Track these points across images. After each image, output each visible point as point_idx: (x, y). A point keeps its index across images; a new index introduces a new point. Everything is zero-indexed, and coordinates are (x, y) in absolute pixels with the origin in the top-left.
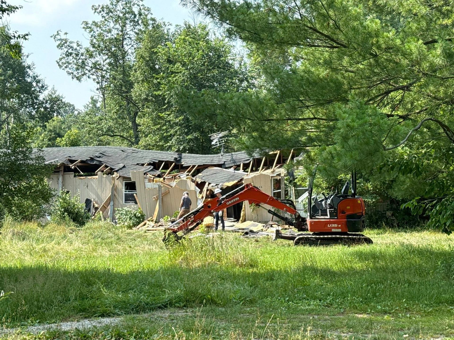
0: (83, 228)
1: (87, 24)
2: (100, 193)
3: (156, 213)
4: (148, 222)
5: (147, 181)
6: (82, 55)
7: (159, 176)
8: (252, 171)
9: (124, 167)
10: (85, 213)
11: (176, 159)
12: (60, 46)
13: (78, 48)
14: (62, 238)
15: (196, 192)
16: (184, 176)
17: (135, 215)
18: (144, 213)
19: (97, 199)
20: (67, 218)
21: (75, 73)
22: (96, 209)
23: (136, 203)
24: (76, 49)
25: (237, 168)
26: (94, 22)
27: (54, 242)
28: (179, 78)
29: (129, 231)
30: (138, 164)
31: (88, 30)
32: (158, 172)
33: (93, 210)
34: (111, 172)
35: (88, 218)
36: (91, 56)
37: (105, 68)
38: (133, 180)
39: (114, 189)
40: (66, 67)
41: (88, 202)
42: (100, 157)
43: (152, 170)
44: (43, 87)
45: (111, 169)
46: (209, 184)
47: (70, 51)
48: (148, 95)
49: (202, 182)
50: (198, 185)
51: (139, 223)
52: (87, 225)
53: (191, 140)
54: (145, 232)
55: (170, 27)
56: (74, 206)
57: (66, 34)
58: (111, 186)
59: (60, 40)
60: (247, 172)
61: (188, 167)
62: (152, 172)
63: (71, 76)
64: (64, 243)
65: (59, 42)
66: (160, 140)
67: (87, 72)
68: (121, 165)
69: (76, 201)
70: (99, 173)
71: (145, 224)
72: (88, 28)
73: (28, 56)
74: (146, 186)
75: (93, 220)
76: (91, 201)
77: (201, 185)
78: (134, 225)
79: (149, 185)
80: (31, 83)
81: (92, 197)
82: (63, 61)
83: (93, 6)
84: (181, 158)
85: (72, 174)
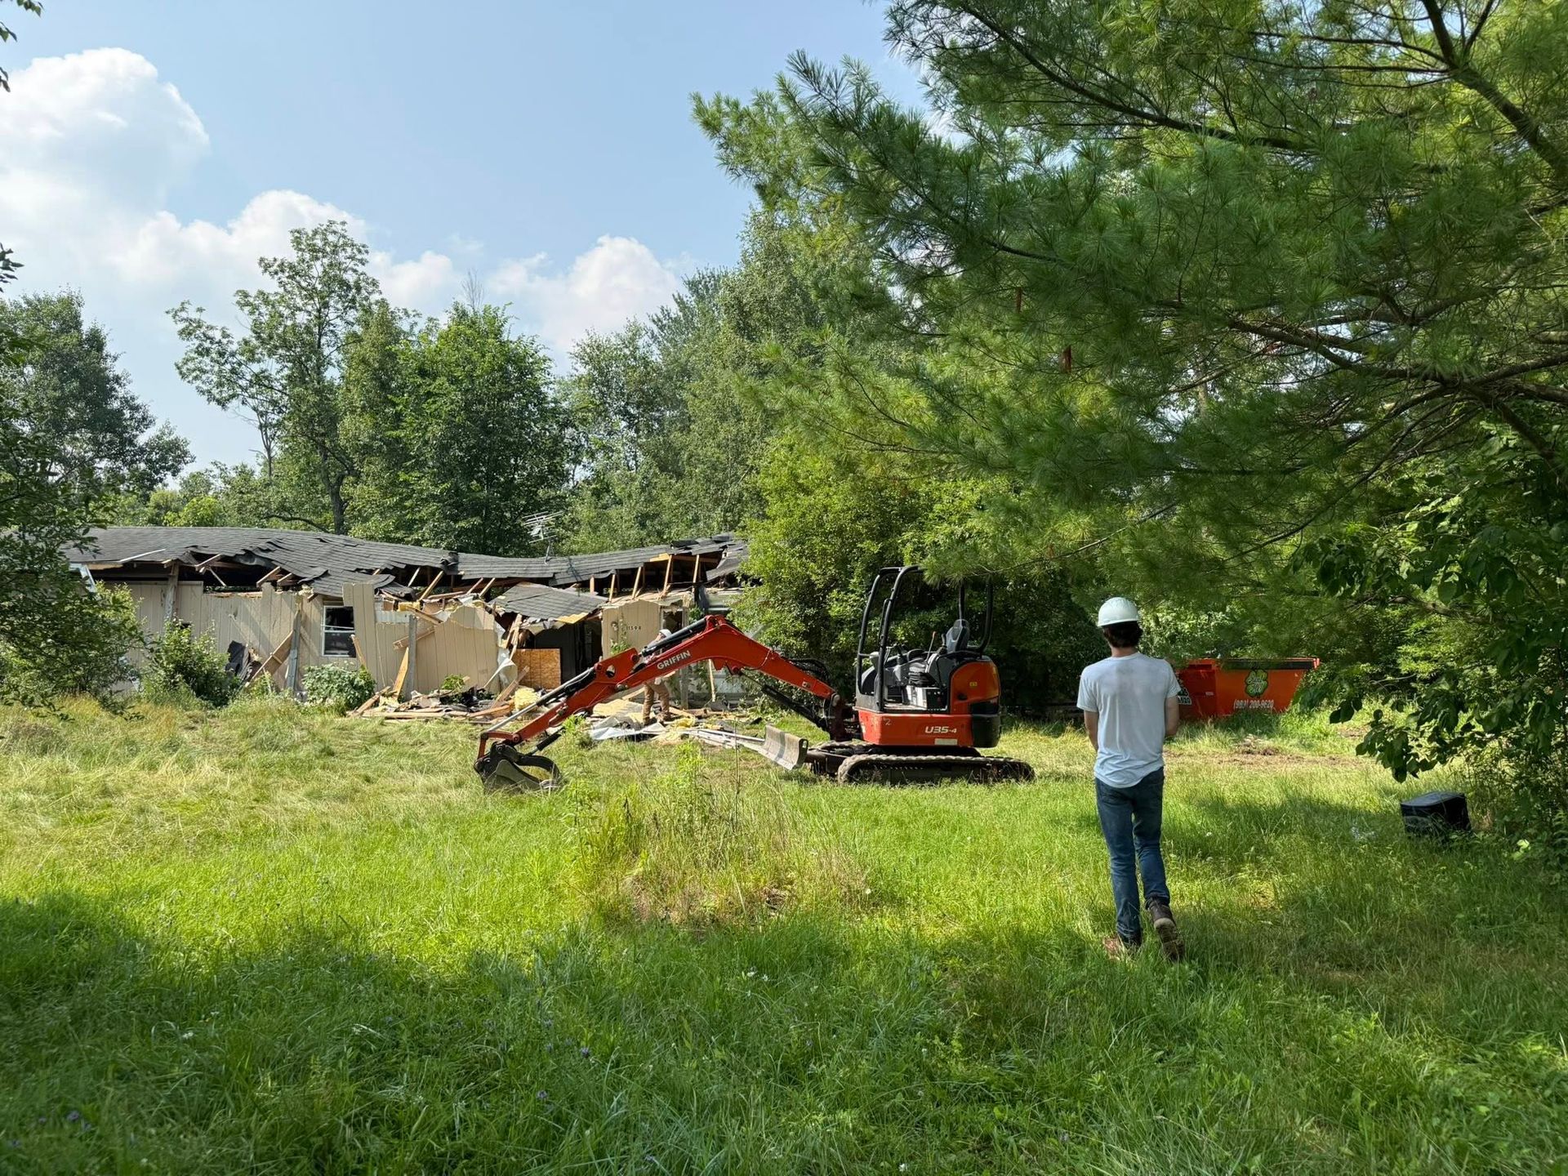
0: (222, 713)
1: (246, 295)
2: (265, 631)
3: (401, 678)
4: (383, 700)
5: (380, 606)
6: (233, 355)
7: (408, 598)
8: (619, 593)
9: (326, 574)
10: (229, 674)
11: (445, 563)
12: (186, 333)
13: (225, 341)
14: (164, 748)
15: (496, 635)
16: (467, 599)
17: (351, 682)
18: (374, 677)
19: (257, 644)
20: (183, 688)
21: (215, 391)
22: (256, 665)
23: (353, 654)
24: (219, 342)
25: (584, 586)
26: (262, 293)
27: (136, 761)
28: (444, 405)
29: (340, 721)
30: (358, 570)
31: (247, 309)
32: (407, 590)
33: (247, 669)
34: (296, 583)
35: (235, 686)
36: (252, 359)
37: (278, 387)
38: (347, 604)
39: (301, 621)
40: (196, 378)
41: (236, 649)
42: (268, 550)
43: (391, 584)
44: (144, 419)
45: (296, 578)
46: (524, 617)
47: (207, 344)
48: (373, 438)
49: (506, 614)
50: (498, 619)
51: (360, 702)
52: (233, 706)
53: (463, 531)
54: (382, 724)
55: (417, 319)
56: (201, 659)
57: (200, 310)
58: (294, 616)
59: (186, 320)
60: (607, 595)
61: (474, 581)
62: (393, 589)
63: (205, 397)
64: (168, 767)
65: (182, 325)
66: (397, 529)
67: (239, 391)
68: (319, 571)
69: (207, 648)
70: (267, 586)
71: (376, 704)
72: (248, 304)
73: (115, 359)
74: (379, 620)
75: (247, 691)
76: (243, 648)
77: (506, 620)
78: (351, 706)
79: (386, 616)
80: (120, 412)
81: (248, 638)
82: (191, 365)
83: (262, 260)
84: (456, 560)
85: (198, 587)
